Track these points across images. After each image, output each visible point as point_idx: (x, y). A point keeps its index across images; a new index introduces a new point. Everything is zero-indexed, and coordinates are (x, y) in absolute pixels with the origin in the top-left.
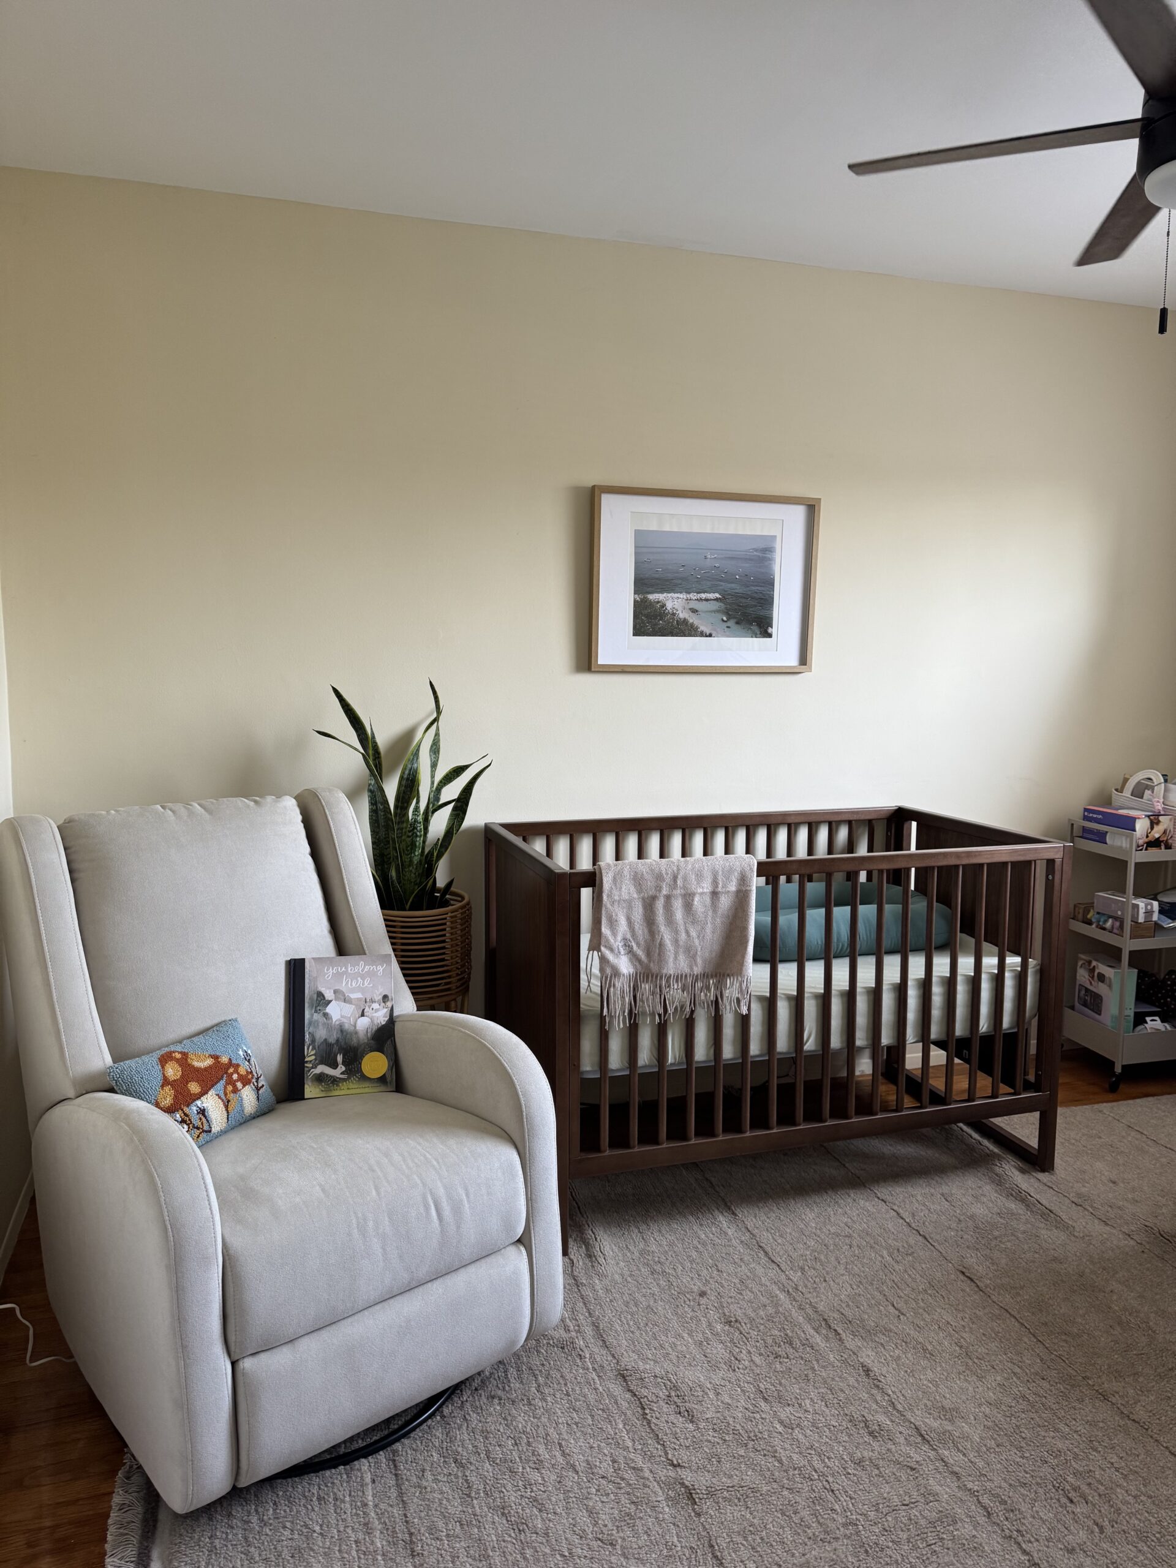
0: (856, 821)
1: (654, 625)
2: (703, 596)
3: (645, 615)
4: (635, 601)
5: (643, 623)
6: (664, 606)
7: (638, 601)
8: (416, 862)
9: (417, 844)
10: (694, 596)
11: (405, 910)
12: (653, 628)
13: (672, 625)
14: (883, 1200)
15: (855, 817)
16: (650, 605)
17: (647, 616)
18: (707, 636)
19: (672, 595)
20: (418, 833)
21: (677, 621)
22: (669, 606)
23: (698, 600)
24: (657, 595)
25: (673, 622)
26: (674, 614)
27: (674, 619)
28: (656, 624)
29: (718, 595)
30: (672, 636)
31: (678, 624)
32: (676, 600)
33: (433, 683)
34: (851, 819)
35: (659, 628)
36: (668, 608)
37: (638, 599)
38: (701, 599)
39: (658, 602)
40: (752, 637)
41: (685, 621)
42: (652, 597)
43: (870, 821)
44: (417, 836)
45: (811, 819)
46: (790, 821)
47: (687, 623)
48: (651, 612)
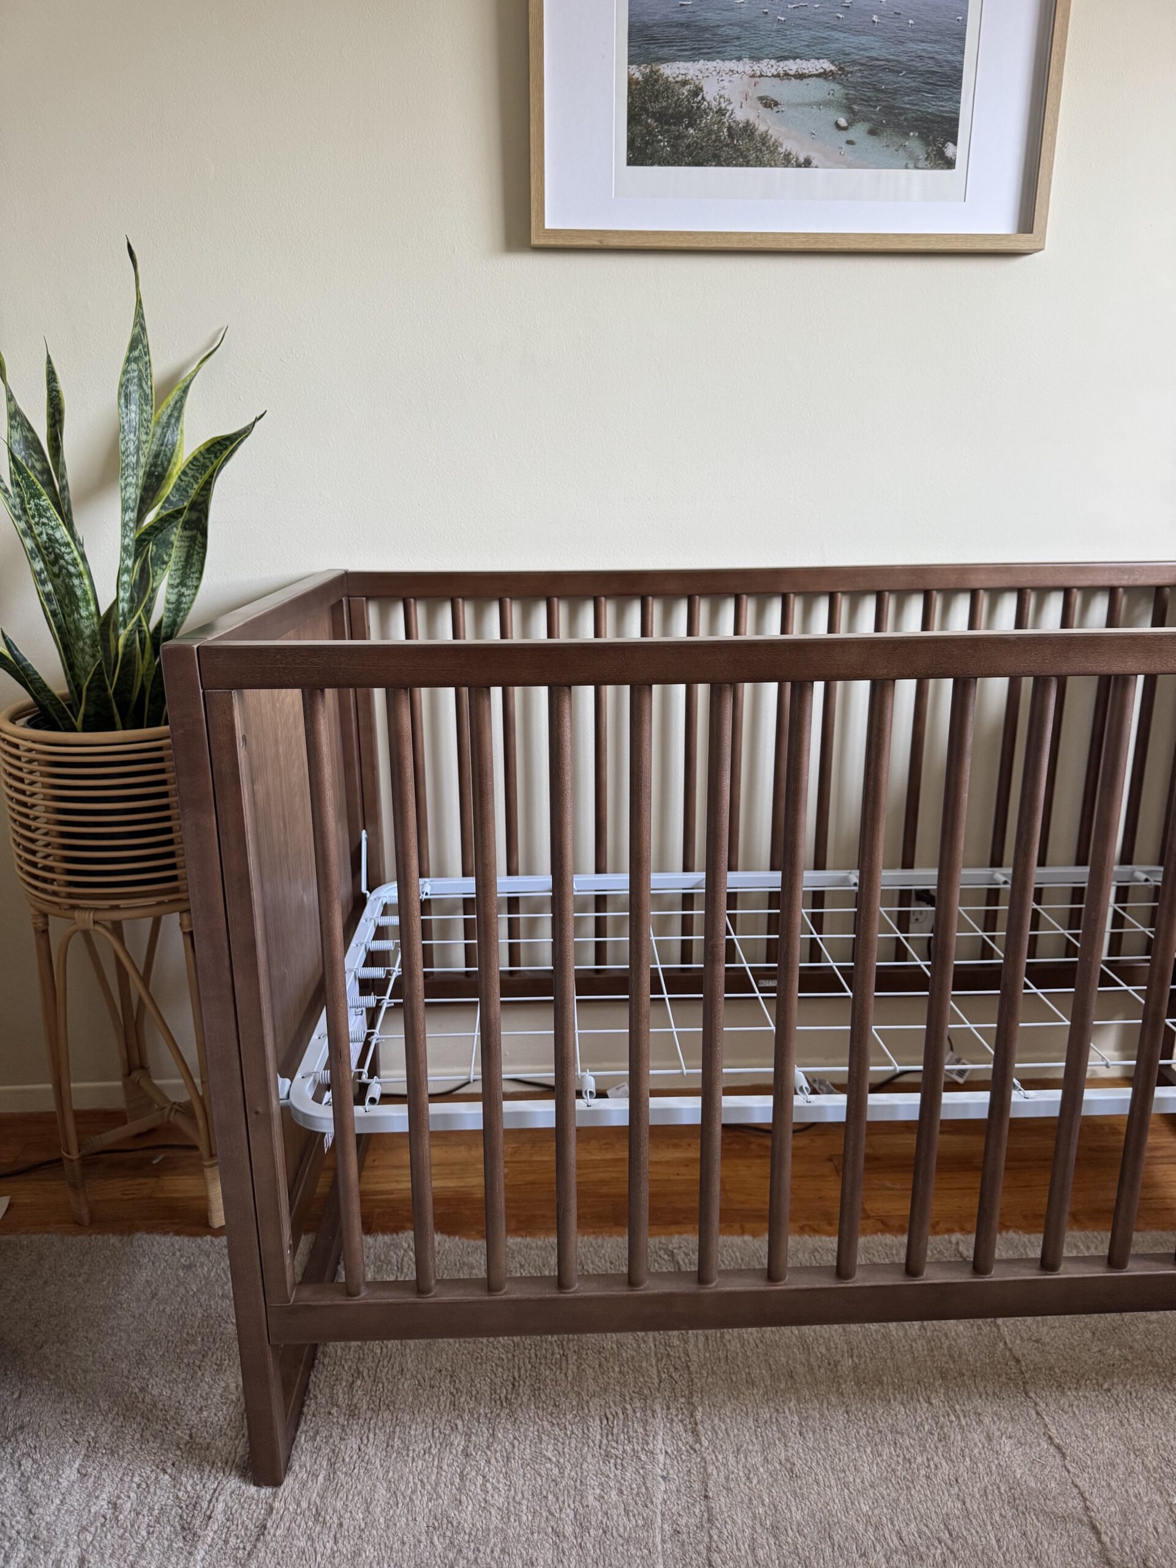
0: (1127, 589)
1: (677, 138)
2: (792, 66)
3: (653, 115)
4: (631, 82)
5: (650, 133)
6: (697, 91)
7: (637, 83)
8: (87, 632)
9: (79, 592)
10: (768, 66)
11: (73, 729)
12: (672, 146)
13: (718, 139)
14: (1058, 1448)
15: (1126, 580)
16: (667, 89)
17: (660, 117)
18: (799, 166)
19: (718, 64)
20: (72, 569)
21: (730, 128)
22: (710, 93)
23: (778, 76)
24: (681, 64)
25: (720, 130)
26: (721, 112)
27: (720, 123)
28: (680, 137)
29: (826, 65)
30: (719, 164)
31: (731, 135)
32: (726, 78)
33: (133, 248)
34: (1115, 583)
35: (688, 146)
36: (708, 98)
37: (637, 75)
38: (786, 74)
39: (685, 83)
40: (906, 167)
41: (748, 130)
42: (670, 71)
43: (1159, 589)
44: (70, 575)
45: (1024, 581)
46: (974, 584)
47: (753, 133)
48: (667, 108)
